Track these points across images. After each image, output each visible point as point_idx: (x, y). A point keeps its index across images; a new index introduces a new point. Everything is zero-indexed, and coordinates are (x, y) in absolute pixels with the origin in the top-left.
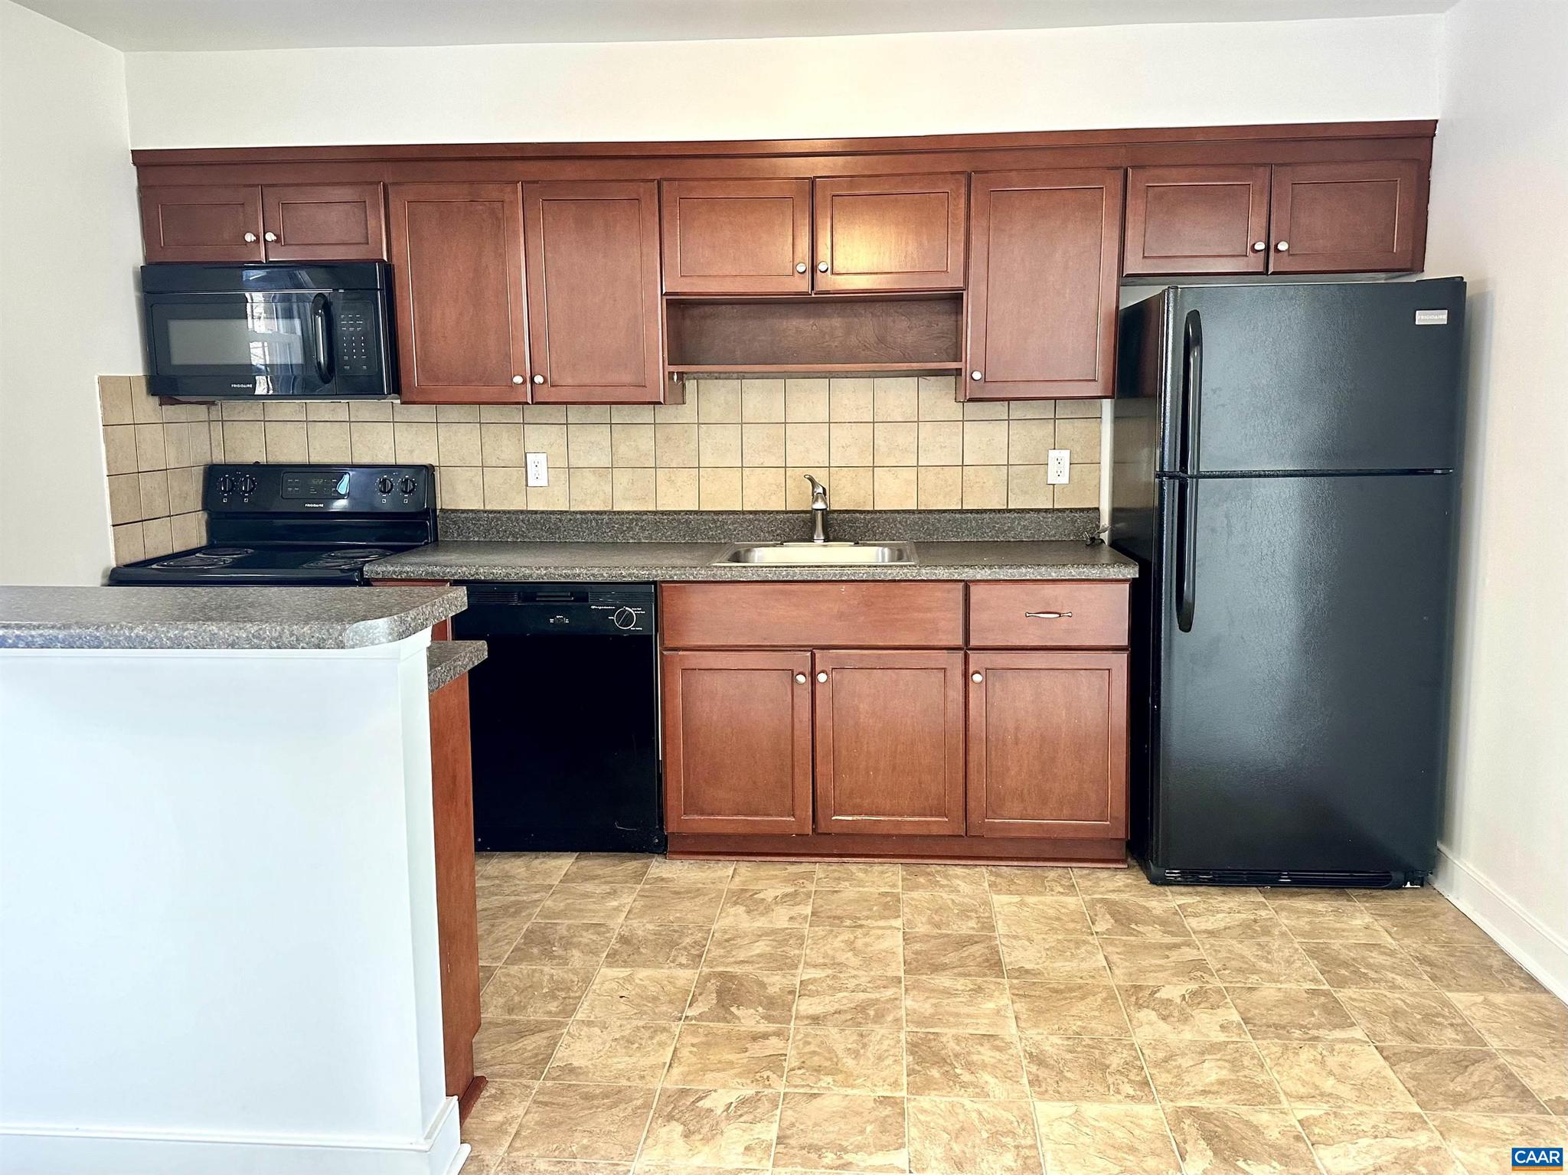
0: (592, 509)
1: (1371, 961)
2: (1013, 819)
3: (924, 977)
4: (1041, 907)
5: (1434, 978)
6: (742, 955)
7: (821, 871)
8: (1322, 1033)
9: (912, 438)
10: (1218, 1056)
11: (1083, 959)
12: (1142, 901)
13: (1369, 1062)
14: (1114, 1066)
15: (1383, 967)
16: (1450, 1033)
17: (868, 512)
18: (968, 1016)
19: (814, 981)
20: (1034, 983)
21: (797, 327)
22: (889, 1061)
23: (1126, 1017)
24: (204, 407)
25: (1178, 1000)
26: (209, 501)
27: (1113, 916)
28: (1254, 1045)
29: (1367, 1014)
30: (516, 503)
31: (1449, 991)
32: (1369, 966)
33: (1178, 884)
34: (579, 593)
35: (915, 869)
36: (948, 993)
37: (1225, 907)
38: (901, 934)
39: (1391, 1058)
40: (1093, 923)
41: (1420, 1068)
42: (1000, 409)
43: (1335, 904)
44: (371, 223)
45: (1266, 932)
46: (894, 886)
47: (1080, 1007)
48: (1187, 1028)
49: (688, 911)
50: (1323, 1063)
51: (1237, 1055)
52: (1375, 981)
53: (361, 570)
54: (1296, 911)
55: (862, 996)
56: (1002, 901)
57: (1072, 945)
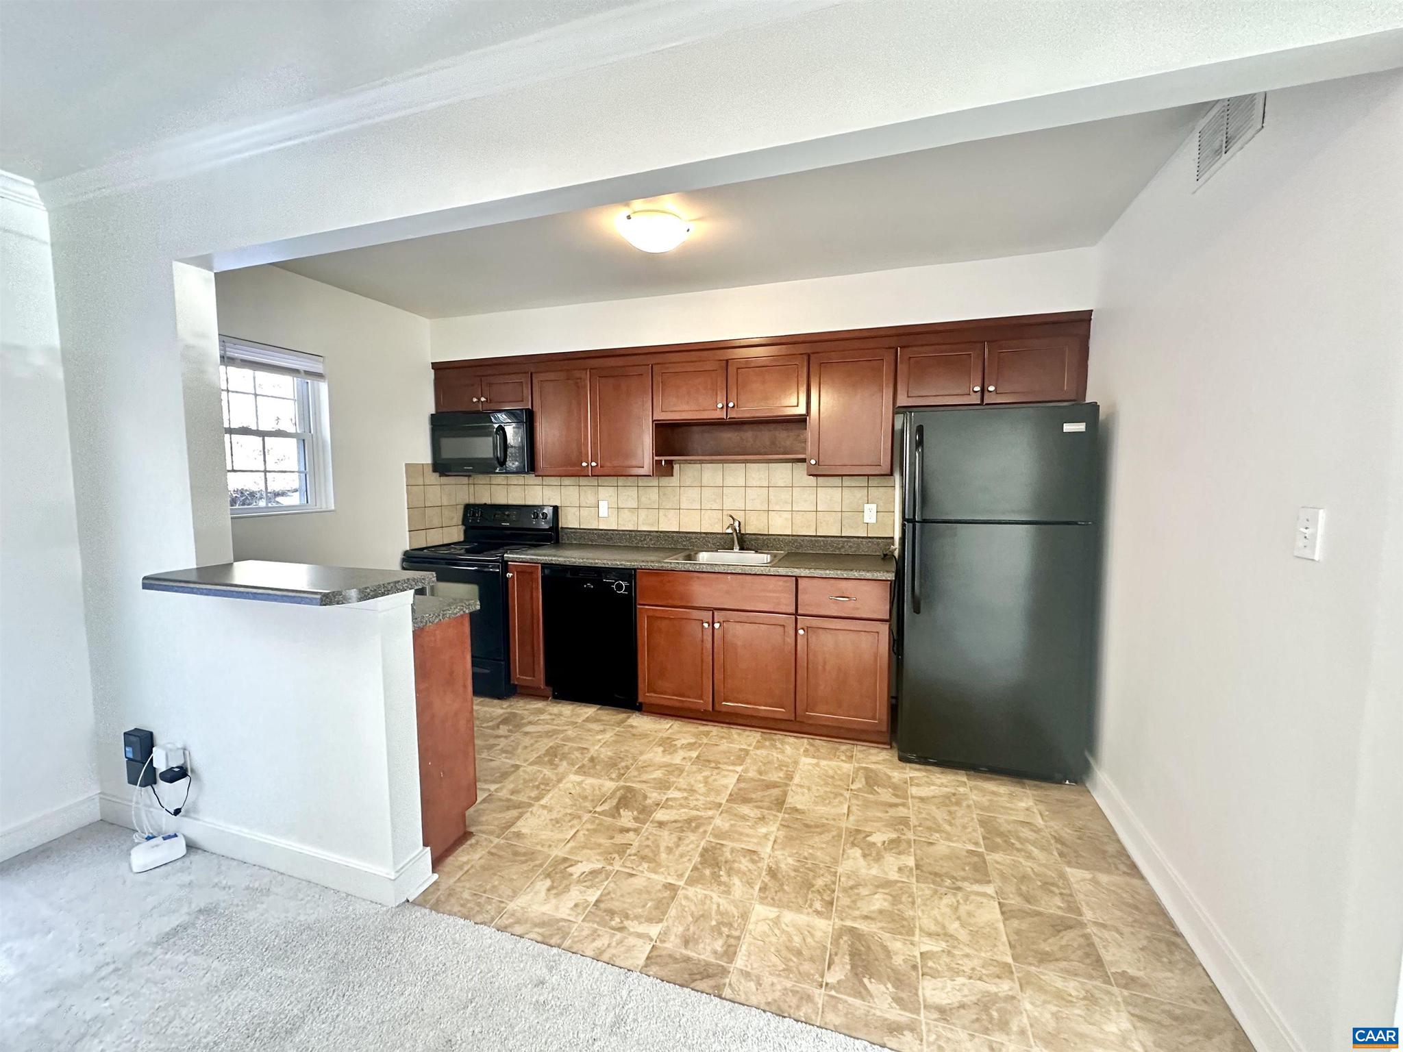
0: (628, 529)
1: (1021, 835)
2: (820, 714)
3: (735, 806)
4: (826, 768)
5: (1061, 854)
6: (645, 777)
7: (714, 730)
8: (965, 885)
9: (788, 497)
10: (887, 891)
11: (834, 806)
12: (888, 772)
13: (990, 914)
14: (816, 887)
15: (1027, 840)
16: (1058, 901)
17: (765, 535)
18: (747, 835)
19: (675, 799)
20: (797, 819)
21: (729, 437)
22: (685, 859)
23: (841, 852)
24: (466, 478)
25: (879, 845)
26: (465, 521)
27: (866, 779)
28: (914, 886)
29: (1003, 877)
30: (593, 525)
31: (1069, 866)
32: (1019, 838)
33: (916, 763)
34: (597, 573)
35: (766, 736)
36: (744, 818)
37: (938, 781)
38: (737, 776)
39: (1006, 913)
40: (852, 783)
41: (1024, 926)
42: (837, 481)
43: (1012, 789)
44: (525, 391)
45: (958, 803)
46: (749, 745)
47: (816, 840)
48: (876, 866)
49: (634, 746)
50: (956, 909)
51: (900, 892)
52: (1018, 850)
53: (503, 556)
54: (983, 790)
55: (695, 813)
56: (806, 762)
57: (832, 796)
